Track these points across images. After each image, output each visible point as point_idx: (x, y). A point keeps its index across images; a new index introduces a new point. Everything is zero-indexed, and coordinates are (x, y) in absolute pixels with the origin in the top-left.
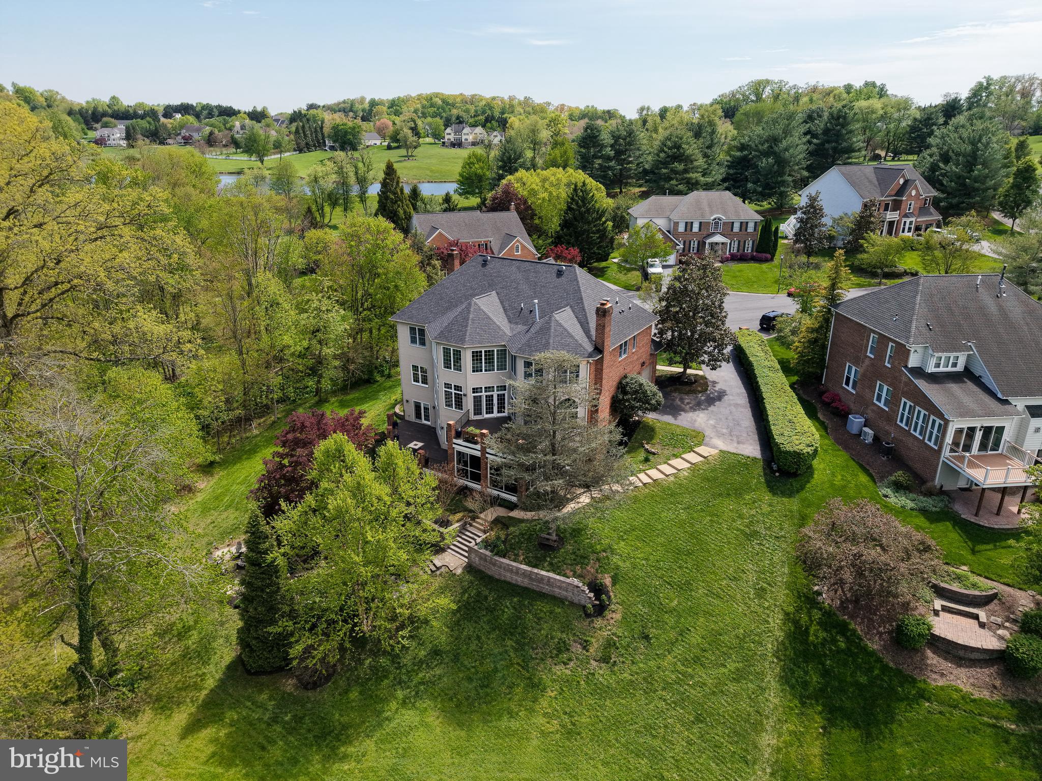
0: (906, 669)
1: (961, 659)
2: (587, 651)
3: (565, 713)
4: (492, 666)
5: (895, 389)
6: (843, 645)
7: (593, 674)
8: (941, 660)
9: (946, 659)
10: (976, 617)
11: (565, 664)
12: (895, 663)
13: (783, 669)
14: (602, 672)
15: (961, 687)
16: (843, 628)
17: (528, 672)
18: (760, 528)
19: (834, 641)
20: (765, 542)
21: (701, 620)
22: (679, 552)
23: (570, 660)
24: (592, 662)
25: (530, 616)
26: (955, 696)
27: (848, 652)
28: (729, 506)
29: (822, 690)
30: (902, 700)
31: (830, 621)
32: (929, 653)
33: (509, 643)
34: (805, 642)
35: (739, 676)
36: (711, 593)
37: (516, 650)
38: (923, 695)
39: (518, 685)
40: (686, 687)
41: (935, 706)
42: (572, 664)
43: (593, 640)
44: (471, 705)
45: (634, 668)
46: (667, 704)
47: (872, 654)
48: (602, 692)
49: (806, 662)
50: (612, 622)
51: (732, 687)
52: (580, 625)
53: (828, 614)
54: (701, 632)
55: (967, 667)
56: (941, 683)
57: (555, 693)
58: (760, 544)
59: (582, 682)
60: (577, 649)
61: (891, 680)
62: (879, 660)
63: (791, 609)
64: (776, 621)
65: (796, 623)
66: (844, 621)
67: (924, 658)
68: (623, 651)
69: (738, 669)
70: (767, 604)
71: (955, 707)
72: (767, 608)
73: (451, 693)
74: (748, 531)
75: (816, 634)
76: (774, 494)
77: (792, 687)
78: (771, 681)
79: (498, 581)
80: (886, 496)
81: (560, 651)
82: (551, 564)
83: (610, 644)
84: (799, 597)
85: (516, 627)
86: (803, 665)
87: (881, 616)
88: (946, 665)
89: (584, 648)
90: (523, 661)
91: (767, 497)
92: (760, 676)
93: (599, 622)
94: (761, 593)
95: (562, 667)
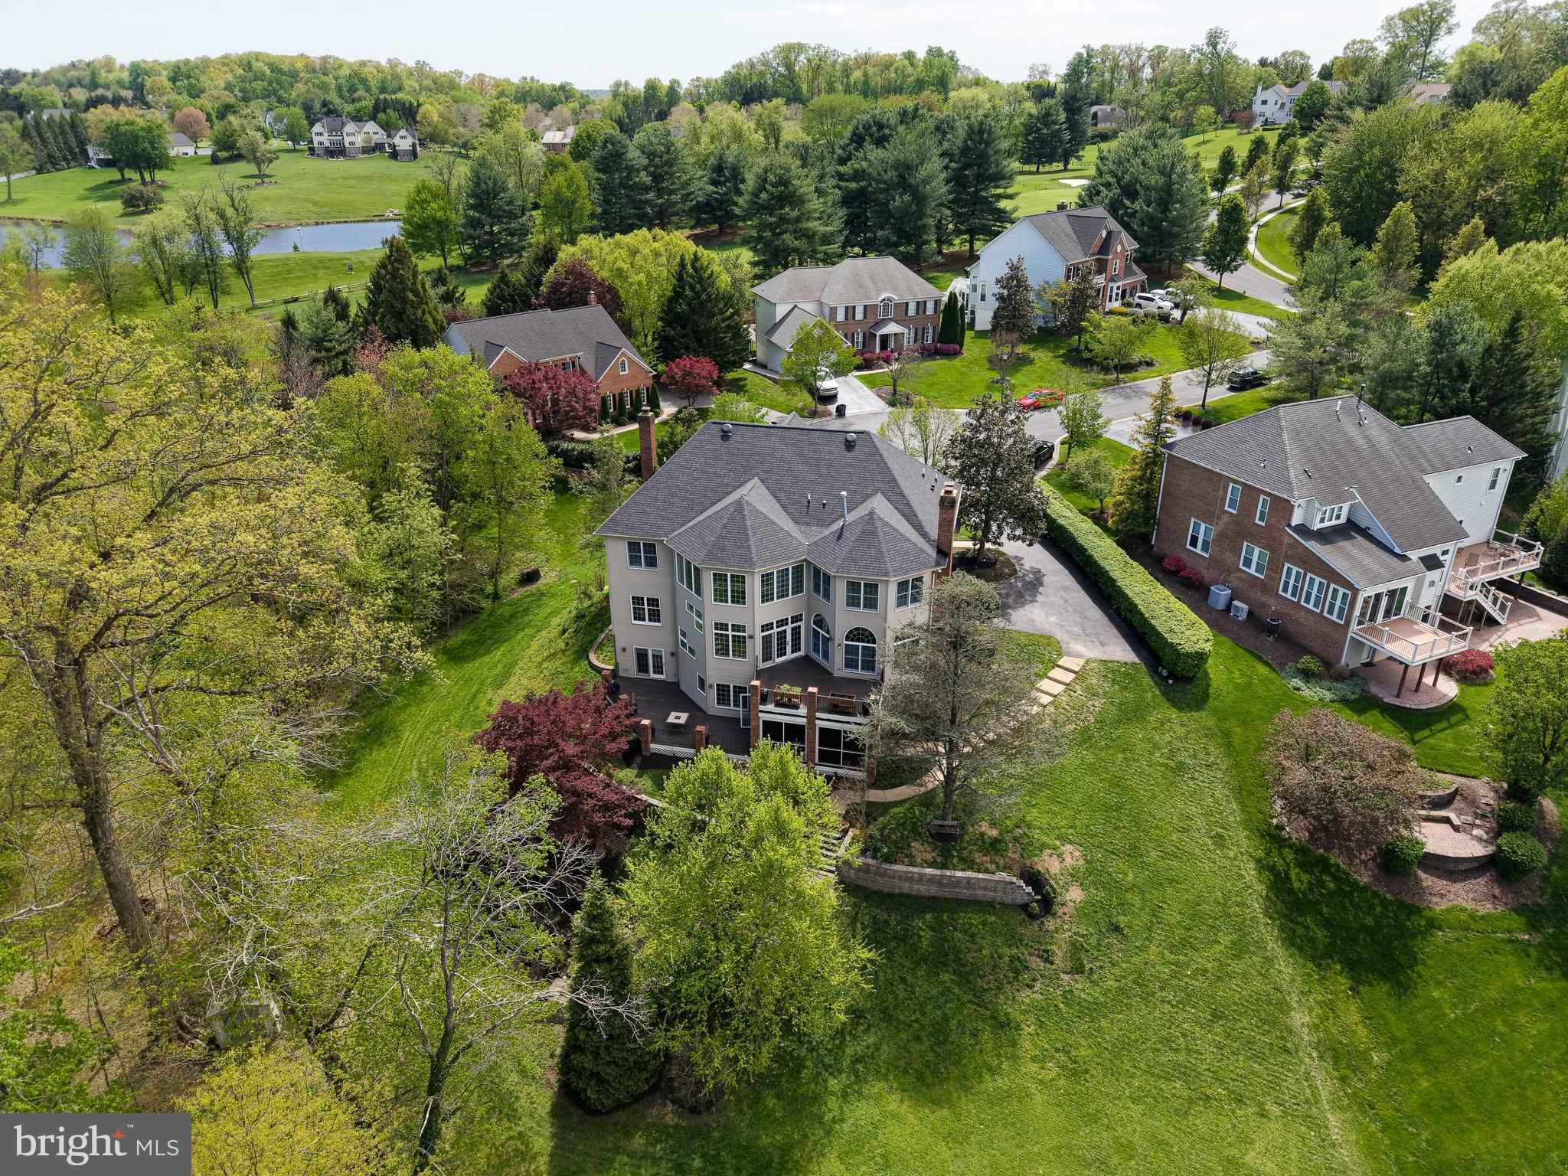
0: (1408, 899)
1: (1452, 873)
2: (1052, 963)
3: (1057, 1050)
4: (939, 1013)
5: (1272, 551)
6: (1332, 886)
7: (1071, 991)
8: (1435, 880)
9: (1439, 877)
10: (1447, 820)
11: (1030, 987)
12: (1394, 895)
13: (1281, 929)
14: (1080, 986)
15: (1464, 904)
16: (1324, 865)
17: (987, 1009)
18: (1183, 757)
19: (1321, 883)
20: (1196, 775)
21: (1170, 890)
22: (1107, 808)
23: (1034, 980)
24: (1062, 976)
25: (958, 935)
26: (1463, 917)
27: (1340, 892)
28: (1137, 735)
29: (1332, 945)
30: (1414, 936)
31: (1307, 860)
32: (1421, 874)
33: (946, 977)
34: (1291, 891)
35: (1239, 950)
36: (1166, 855)
37: (959, 984)
38: (1432, 925)
39: (983, 1031)
40: (1186, 980)
41: (1450, 935)
42: (1038, 985)
43: (1054, 948)
44: (936, 1072)
45: (1117, 971)
46: (1173, 1006)
47: (1365, 889)
48: (1091, 1011)
49: (1302, 914)
50: (1066, 918)
51: (1237, 966)
52: (1028, 931)
53: (1300, 851)
54: (1176, 906)
55: (1461, 881)
56: (1444, 905)
57: (1033, 1027)
58: (1193, 779)
59: (1061, 1006)
60: (1036, 963)
61: (1396, 915)
62: (1376, 894)
63: (1260, 854)
64: (1250, 872)
65: (1272, 869)
66: (1322, 856)
67: (1418, 881)
68: (1096, 953)
69: (1234, 943)
70: (1232, 854)
71: (1467, 929)
72: (1235, 859)
73: (902, 1063)
74: (1173, 764)
75: (1300, 880)
76: (1180, 709)
77: (1301, 949)
78: (1275, 947)
79: (891, 895)
80: (1298, 689)
81: (1017, 973)
82: (962, 859)
83: (1076, 948)
84: (1263, 837)
85: (947, 955)
86: (1300, 919)
87: (1357, 841)
88: (1442, 884)
89: (1047, 960)
90: (975, 995)
91: (1174, 714)
92: (1261, 944)
93: (1050, 924)
94: (1219, 840)
95: (1028, 992)
